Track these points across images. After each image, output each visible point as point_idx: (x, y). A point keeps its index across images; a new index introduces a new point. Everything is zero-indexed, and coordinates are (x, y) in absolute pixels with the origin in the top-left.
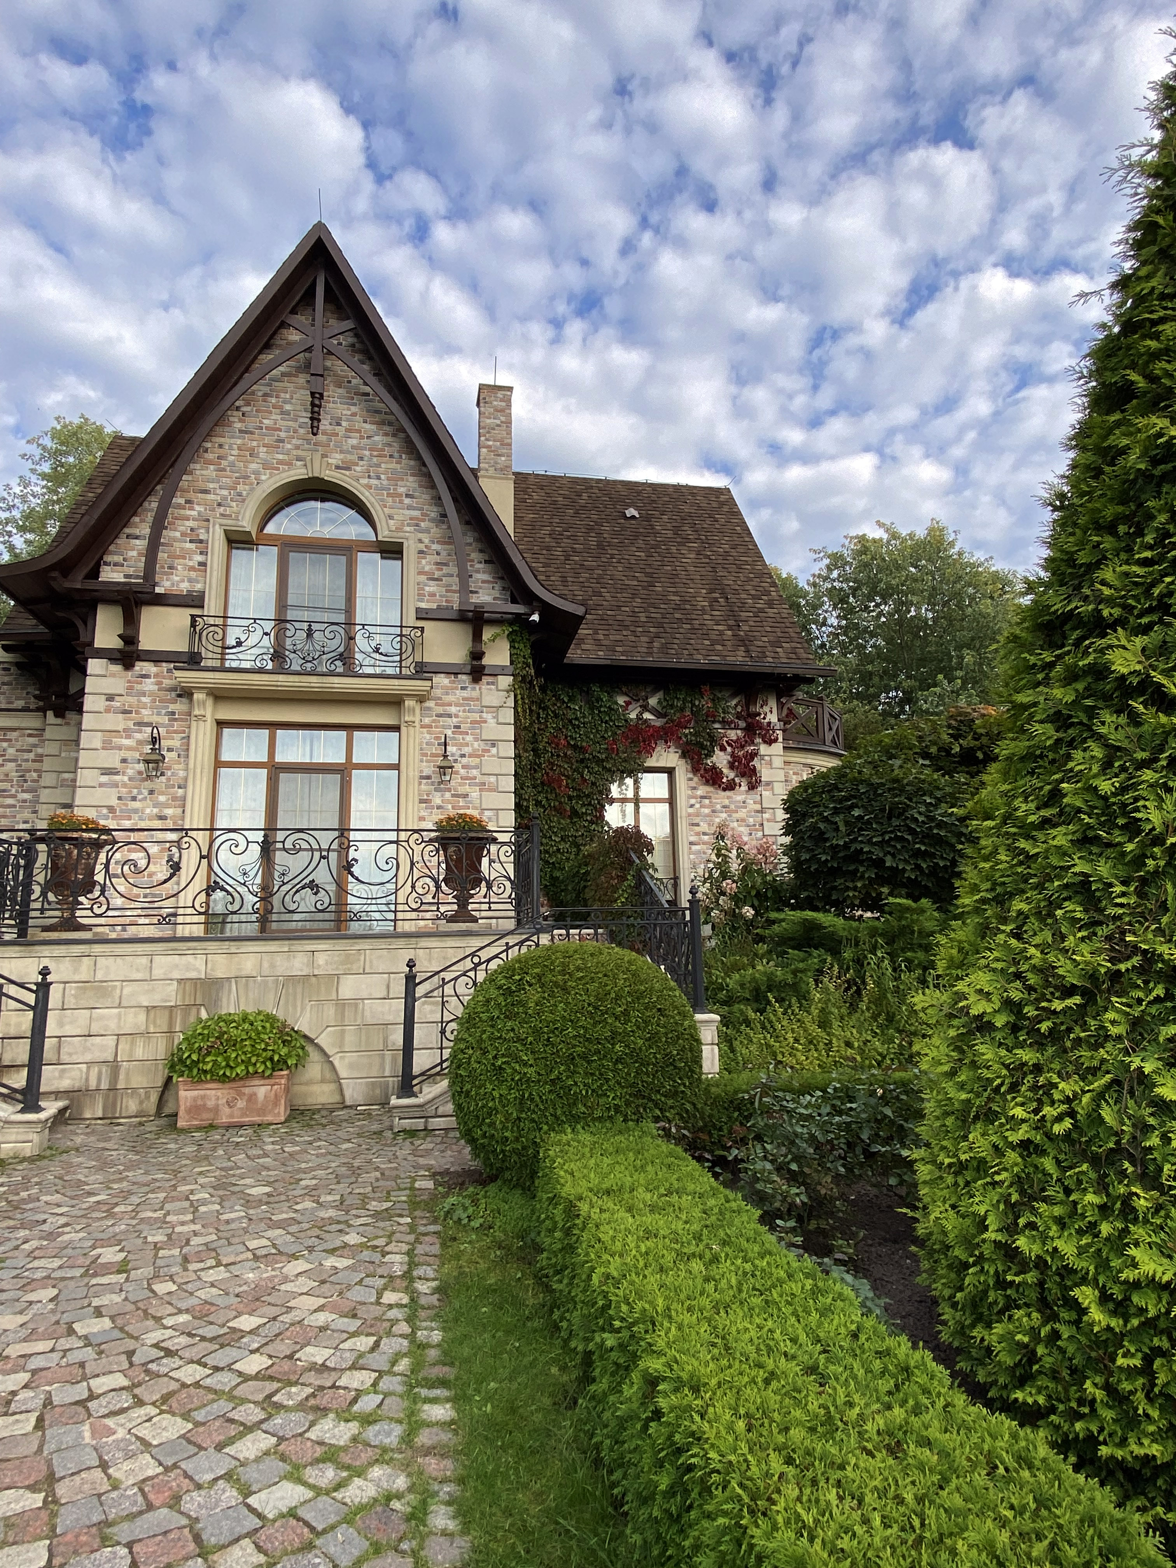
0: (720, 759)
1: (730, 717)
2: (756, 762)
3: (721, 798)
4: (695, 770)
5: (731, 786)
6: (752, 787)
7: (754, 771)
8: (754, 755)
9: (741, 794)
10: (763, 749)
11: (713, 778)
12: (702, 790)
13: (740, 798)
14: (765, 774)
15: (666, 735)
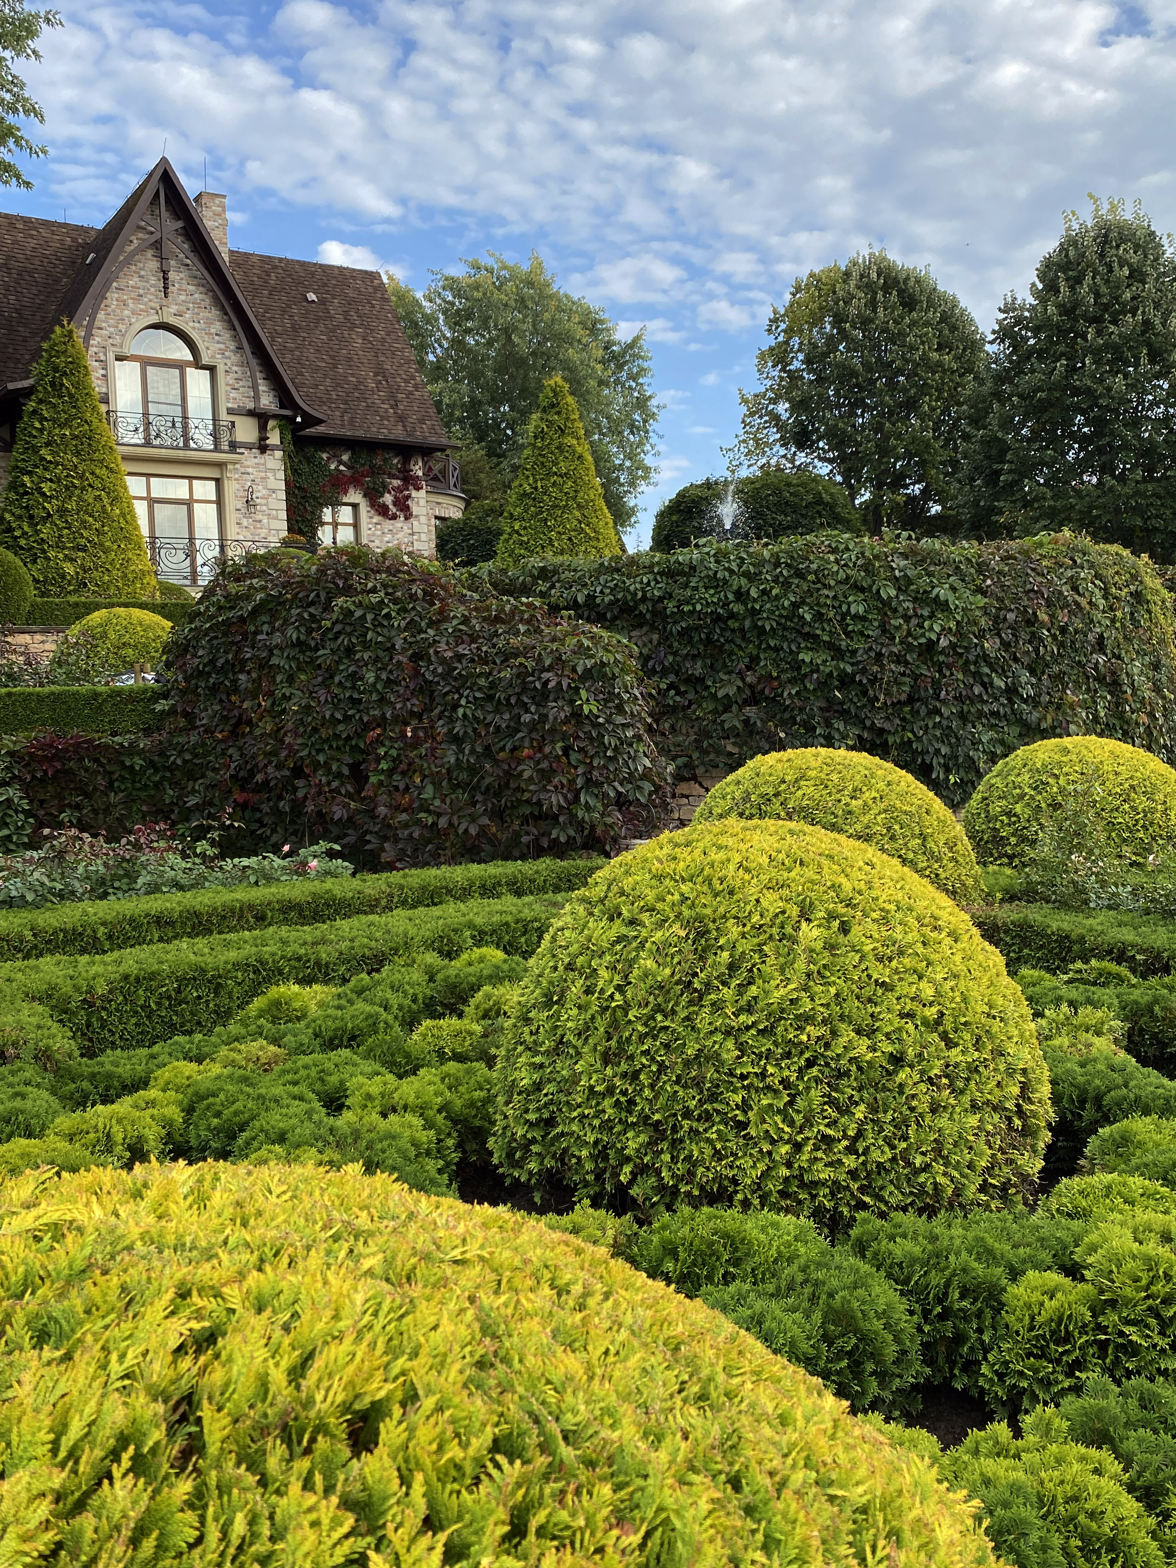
0: (388, 499)
1: (394, 471)
2: (409, 502)
3: (388, 524)
4: (372, 506)
5: (394, 517)
6: (407, 518)
7: (408, 507)
8: (409, 497)
9: (400, 523)
10: (414, 494)
11: (383, 511)
12: (376, 519)
13: (399, 525)
14: (415, 510)
15: (355, 481)
